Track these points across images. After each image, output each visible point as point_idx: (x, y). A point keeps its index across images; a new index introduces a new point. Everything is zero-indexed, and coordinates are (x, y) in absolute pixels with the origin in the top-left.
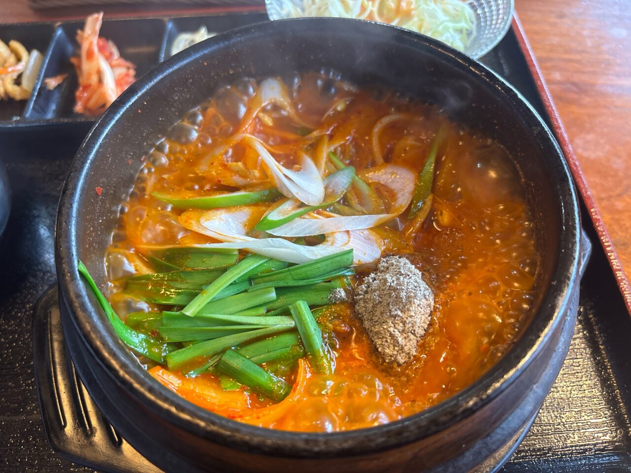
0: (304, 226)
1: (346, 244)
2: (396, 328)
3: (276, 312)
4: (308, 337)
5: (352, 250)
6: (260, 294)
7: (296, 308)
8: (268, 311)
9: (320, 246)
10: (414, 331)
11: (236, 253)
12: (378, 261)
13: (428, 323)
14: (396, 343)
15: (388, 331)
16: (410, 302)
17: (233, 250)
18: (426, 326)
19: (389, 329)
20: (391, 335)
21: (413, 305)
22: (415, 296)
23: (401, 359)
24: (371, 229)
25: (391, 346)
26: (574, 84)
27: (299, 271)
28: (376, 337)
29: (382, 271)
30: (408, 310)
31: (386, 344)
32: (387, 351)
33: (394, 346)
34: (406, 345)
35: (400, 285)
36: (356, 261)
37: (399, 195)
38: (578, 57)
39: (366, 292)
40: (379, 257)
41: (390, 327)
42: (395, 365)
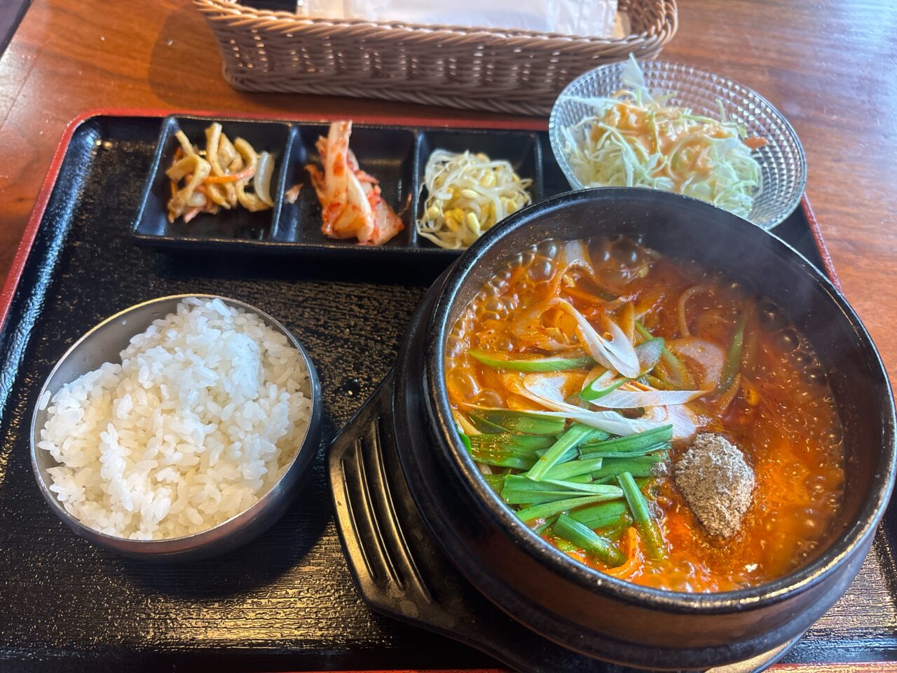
0: (623, 398)
1: (665, 419)
2: (722, 504)
3: (603, 480)
4: (637, 507)
5: (671, 426)
6: (589, 463)
7: (624, 479)
8: (594, 479)
9: (642, 419)
10: (740, 508)
11: (564, 421)
12: (693, 438)
13: (751, 501)
14: (722, 518)
15: (715, 507)
16: (737, 482)
17: (562, 418)
18: (749, 504)
19: (716, 505)
20: (718, 509)
21: (740, 485)
22: (742, 476)
23: (727, 533)
24: (685, 404)
25: (717, 520)
26: (850, 242)
27: (624, 444)
28: (700, 511)
29: (700, 448)
30: (735, 488)
31: (713, 518)
32: (713, 525)
33: (721, 521)
34: (732, 521)
35: (726, 464)
36: (674, 436)
37: (709, 371)
38: (855, 211)
39: (687, 468)
40: (693, 433)
41: (717, 503)
42: (721, 539)
